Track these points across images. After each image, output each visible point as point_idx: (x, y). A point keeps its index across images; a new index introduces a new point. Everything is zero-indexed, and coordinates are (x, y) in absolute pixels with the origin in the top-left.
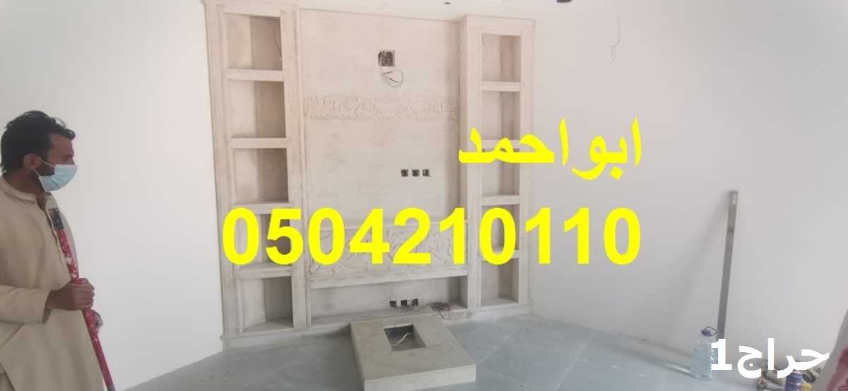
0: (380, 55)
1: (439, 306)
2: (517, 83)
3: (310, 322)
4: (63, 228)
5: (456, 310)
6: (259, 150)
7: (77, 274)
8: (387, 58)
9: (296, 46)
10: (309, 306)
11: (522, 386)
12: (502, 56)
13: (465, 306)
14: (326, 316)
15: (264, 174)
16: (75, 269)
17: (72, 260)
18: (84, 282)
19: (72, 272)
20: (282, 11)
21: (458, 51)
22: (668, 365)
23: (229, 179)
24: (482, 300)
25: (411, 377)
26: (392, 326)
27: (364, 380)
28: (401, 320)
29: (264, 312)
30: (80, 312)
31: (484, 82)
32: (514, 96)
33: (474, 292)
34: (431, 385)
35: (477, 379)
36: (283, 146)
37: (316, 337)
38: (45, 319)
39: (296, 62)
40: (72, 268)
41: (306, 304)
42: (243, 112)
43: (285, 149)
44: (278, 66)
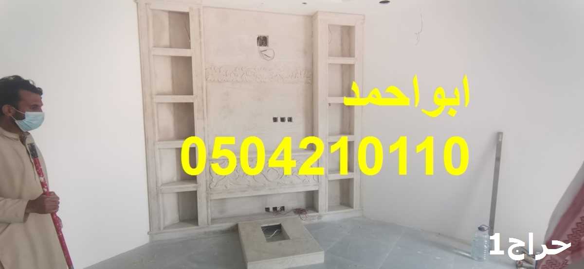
0: (258, 38)
1: (299, 211)
2: (352, 58)
3: (210, 223)
4: (37, 157)
5: (311, 214)
6: (174, 104)
7: (47, 188)
8: (263, 41)
9: (200, 32)
10: (209, 210)
11: (356, 266)
12: (342, 39)
13: (317, 211)
14: (221, 218)
15: (178, 120)
16: (46, 185)
17: (44, 179)
18: (52, 194)
19: (44, 187)
20: (191, 8)
21: (312, 36)
22: (456, 251)
23: (154, 124)
24: (329, 207)
25: (280, 260)
26: (266, 225)
27: (247, 262)
28: (273, 221)
29: (178, 216)
30: (49, 215)
31: (330, 57)
32: (351, 67)
33: (323, 201)
34: (294, 265)
35: (325, 261)
36: (191, 101)
37: (215, 233)
38: (25, 220)
39: (201, 43)
40: (44, 185)
41: (207, 209)
42: (164, 77)
43: (193, 103)
44: (188, 46)
